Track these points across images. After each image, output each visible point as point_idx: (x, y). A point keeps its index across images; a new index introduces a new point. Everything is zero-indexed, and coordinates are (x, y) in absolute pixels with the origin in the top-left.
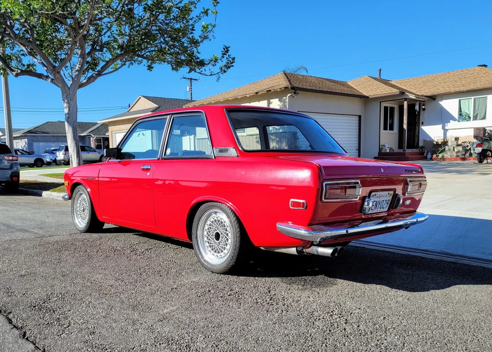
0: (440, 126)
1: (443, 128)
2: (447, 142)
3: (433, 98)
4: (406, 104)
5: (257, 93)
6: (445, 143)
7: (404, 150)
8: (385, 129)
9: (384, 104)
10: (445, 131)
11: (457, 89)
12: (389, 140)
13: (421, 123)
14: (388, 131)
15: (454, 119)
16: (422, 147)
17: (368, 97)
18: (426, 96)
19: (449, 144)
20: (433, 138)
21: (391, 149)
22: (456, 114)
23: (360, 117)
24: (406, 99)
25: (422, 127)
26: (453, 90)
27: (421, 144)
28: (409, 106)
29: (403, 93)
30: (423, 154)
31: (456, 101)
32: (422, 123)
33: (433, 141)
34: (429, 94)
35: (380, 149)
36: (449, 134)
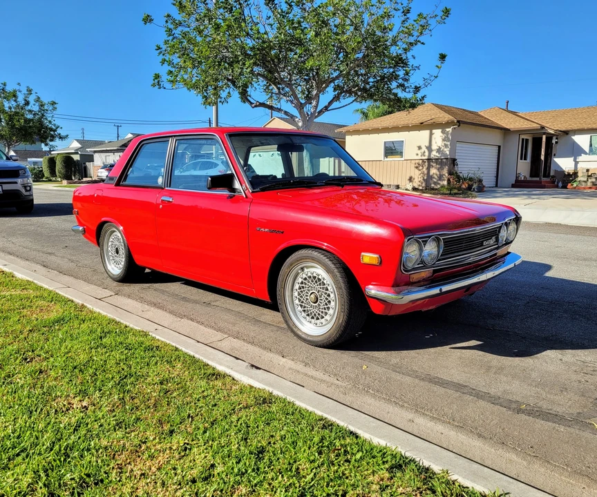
0: (572, 158)
1: (575, 160)
2: (577, 173)
3: (566, 133)
4: (544, 137)
5: (422, 123)
6: (575, 174)
7: (540, 179)
8: (521, 159)
9: (522, 137)
10: (576, 163)
11: (590, 126)
12: (524, 168)
13: (553, 155)
14: (523, 161)
15: (586, 153)
16: (553, 177)
17: (509, 130)
18: (560, 131)
19: (580, 174)
20: (564, 169)
21: (525, 177)
22: (587, 149)
23: (499, 147)
24: (544, 133)
25: (555, 159)
26: (586, 127)
27: (552, 174)
28: (547, 138)
29: (543, 128)
30: (554, 182)
31: (588, 137)
32: (555, 155)
33: (564, 172)
34: (564, 129)
35: (516, 177)
36: (579, 166)
